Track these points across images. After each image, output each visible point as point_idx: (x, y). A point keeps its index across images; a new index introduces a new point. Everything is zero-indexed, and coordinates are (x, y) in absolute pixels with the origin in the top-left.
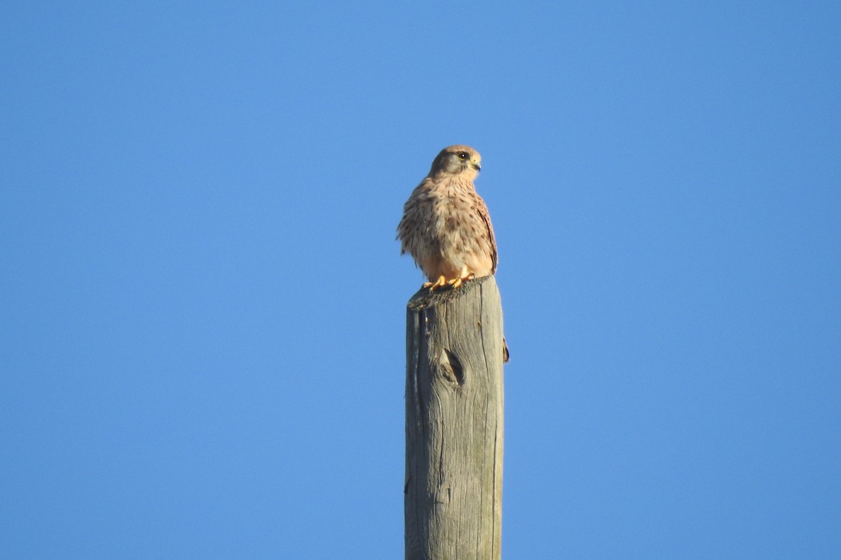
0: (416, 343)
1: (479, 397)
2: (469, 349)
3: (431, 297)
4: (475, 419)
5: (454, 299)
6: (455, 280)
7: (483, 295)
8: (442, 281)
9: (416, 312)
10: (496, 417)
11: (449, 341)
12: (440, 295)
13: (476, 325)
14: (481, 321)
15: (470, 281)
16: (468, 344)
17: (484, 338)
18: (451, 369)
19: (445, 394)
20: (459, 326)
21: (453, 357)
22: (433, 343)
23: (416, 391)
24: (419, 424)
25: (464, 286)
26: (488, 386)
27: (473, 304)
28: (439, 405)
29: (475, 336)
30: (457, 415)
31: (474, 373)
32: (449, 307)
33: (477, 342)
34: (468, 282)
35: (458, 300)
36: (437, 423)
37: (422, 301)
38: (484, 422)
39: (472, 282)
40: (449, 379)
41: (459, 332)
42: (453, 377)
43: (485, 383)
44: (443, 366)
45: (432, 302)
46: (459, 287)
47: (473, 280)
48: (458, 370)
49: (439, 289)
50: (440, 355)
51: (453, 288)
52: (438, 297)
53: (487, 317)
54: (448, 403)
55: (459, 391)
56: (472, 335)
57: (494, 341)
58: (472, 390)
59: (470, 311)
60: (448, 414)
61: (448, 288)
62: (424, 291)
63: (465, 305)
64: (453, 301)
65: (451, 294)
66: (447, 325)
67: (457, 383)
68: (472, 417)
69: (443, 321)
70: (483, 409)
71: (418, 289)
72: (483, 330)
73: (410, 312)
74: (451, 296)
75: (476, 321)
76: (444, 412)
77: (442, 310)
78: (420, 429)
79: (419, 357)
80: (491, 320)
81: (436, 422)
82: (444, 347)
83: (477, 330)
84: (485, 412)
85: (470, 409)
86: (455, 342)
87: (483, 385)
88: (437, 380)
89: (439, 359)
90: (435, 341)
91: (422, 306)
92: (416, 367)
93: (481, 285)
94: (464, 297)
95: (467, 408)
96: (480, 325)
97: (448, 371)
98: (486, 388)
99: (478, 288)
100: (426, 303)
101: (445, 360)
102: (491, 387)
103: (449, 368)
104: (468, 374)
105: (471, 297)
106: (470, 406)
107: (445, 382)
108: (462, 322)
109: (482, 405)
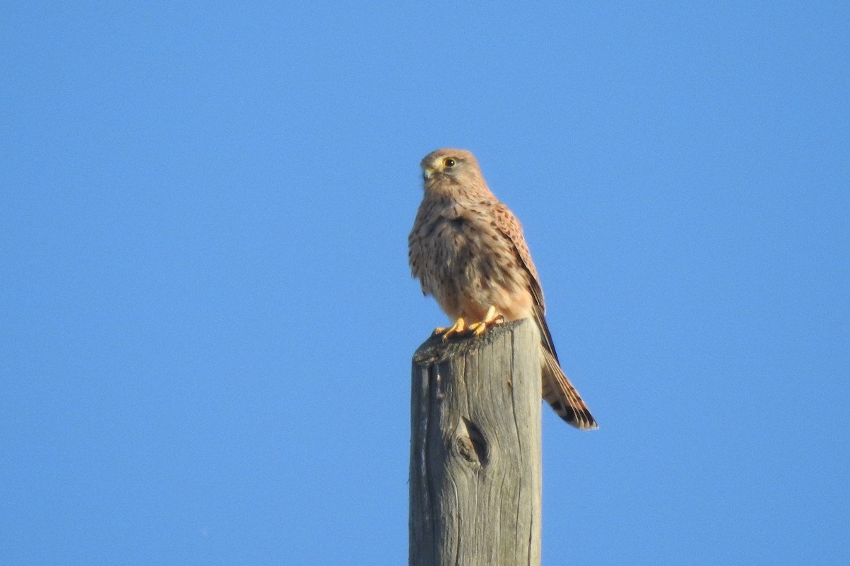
0: (424, 409)
1: (508, 481)
2: (496, 418)
3: (445, 347)
4: (503, 512)
5: (476, 350)
6: (477, 324)
7: (515, 345)
8: (460, 325)
9: (425, 367)
10: (532, 509)
11: (469, 407)
12: (457, 345)
13: (505, 385)
14: (511, 379)
15: (497, 325)
16: (494, 412)
17: (516, 402)
18: (471, 443)
19: (463, 478)
20: (482, 387)
21: (473, 428)
22: (447, 409)
23: (424, 473)
24: (427, 518)
25: (490, 333)
26: (521, 467)
27: (502, 357)
28: (455, 494)
29: (503, 400)
30: (479, 506)
31: (502, 450)
32: (469, 361)
33: (506, 408)
34: (494, 328)
35: (481, 351)
36: (452, 518)
37: (432, 352)
38: (515, 516)
39: (500, 327)
40: (468, 458)
41: (483, 394)
42: (474, 455)
43: (517, 463)
44: (460, 441)
45: (447, 354)
46: (483, 334)
47: (502, 325)
48: (481, 446)
49: (455, 337)
50: (456, 425)
51: (475, 335)
52: (455, 347)
53: (520, 374)
54: (467, 490)
55: (482, 475)
56: (500, 400)
57: (529, 407)
58: (499, 473)
59: (497, 366)
60: (467, 506)
61: (468, 334)
62: (436, 339)
63: (491, 357)
64: (475, 353)
65: (472, 343)
66: (466, 385)
67: (479, 464)
68: (499, 509)
69: (461, 379)
70: (514, 498)
71: (429, 335)
72: (515, 392)
73: (417, 367)
74: (472, 346)
75: (505, 380)
76: (461, 502)
77: (460, 365)
78: (428, 526)
79: (428, 427)
80: (526, 379)
81: (451, 516)
82: (462, 415)
83: (506, 392)
84: (516, 502)
85: (496, 499)
86: (476, 408)
87: (514, 467)
88: (452, 459)
89: (454, 432)
90: (450, 407)
91: (432, 359)
92: (425, 440)
93: (512, 332)
94: (489, 347)
95: (492, 497)
96: (510, 386)
97: (468, 447)
98: (518, 470)
99: (508, 335)
100: (438, 355)
101: (463, 432)
102: (525, 469)
103: (468, 443)
104: (494, 451)
105: (499, 347)
106: (496, 494)
107: (463, 461)
108: (486, 381)
109: (512, 493)
